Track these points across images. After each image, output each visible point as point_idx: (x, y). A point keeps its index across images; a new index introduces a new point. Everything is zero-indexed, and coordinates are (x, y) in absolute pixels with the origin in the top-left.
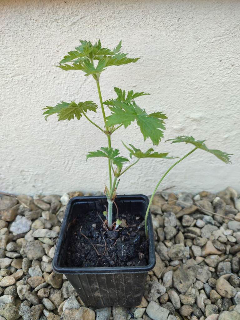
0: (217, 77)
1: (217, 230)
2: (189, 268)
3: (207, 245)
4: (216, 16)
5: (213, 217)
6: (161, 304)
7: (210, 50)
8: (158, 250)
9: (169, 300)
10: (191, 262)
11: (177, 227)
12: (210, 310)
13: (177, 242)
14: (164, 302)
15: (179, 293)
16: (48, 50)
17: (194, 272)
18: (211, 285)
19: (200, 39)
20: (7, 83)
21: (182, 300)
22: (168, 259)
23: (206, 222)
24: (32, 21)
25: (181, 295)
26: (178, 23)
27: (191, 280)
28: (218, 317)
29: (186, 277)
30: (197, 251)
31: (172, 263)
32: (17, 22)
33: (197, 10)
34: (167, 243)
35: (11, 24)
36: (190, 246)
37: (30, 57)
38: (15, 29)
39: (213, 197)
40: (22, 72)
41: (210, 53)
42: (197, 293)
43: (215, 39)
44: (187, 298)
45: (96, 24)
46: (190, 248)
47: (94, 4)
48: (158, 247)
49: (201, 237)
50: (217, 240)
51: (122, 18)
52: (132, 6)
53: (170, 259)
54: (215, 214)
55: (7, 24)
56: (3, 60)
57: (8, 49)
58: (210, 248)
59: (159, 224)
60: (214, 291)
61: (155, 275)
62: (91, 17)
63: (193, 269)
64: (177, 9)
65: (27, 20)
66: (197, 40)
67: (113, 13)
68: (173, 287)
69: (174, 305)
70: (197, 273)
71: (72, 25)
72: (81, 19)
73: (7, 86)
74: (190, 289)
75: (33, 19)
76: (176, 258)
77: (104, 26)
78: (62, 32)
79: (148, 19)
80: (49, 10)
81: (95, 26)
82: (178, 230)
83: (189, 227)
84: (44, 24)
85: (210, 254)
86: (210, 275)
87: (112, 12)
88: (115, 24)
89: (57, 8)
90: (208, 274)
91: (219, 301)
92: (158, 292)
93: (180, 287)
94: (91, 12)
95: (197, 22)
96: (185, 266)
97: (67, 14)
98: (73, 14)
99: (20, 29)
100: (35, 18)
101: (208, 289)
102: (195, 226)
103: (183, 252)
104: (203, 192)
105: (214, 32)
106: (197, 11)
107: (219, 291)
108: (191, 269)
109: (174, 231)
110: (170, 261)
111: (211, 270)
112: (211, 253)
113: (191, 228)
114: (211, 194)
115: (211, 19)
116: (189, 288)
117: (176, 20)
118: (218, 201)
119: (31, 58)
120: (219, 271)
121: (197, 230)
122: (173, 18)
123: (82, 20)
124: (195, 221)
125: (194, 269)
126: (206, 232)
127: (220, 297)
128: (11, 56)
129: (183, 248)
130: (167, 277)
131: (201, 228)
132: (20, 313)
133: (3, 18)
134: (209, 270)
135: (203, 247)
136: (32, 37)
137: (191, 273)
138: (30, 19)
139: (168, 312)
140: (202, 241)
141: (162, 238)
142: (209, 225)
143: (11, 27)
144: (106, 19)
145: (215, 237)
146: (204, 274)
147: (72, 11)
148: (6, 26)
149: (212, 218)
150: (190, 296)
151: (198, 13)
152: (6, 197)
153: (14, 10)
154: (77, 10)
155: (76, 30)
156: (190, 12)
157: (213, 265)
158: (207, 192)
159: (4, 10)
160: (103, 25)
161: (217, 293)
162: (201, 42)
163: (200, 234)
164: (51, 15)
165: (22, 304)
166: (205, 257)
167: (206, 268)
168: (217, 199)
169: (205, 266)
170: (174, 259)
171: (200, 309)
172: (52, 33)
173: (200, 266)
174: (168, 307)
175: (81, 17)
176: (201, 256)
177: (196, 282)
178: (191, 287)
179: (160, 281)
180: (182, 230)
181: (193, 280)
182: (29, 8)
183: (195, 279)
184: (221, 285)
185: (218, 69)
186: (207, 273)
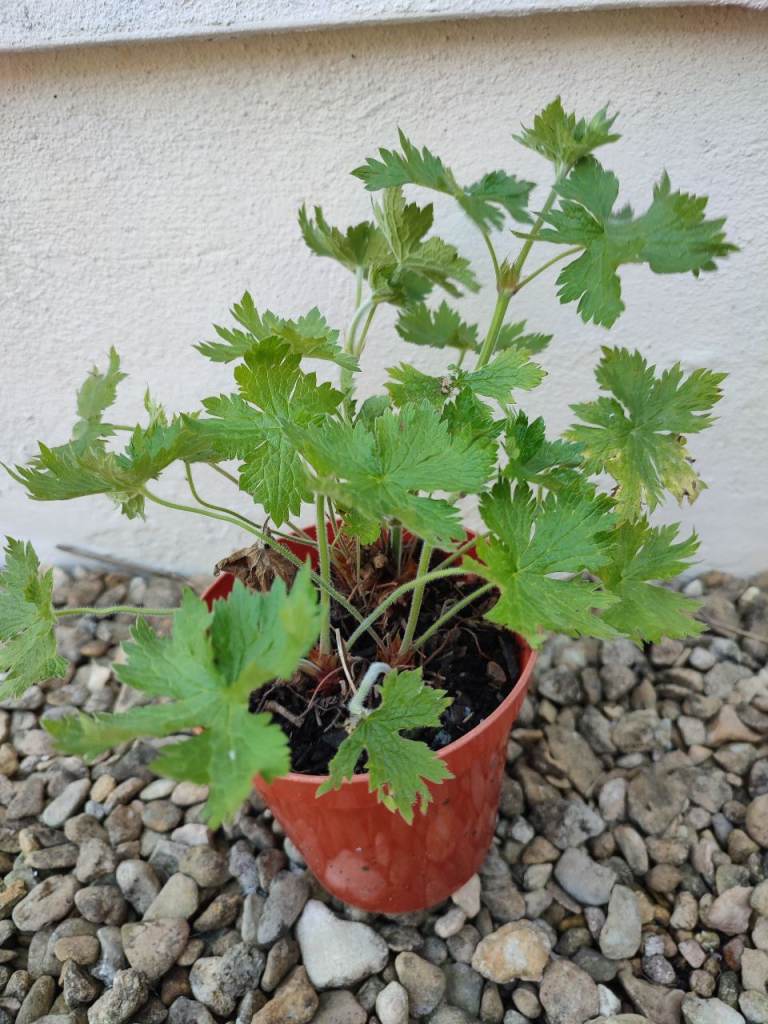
0: (761, 249)
1: (748, 677)
2: (671, 772)
3: (722, 716)
4: (761, 84)
5: (740, 642)
6: (595, 858)
7: (741, 177)
8: (583, 728)
9: (618, 852)
10: (676, 759)
11: (637, 668)
12: (729, 878)
13: (638, 705)
14: (605, 854)
15: (644, 834)
16: (300, 182)
17: (685, 782)
18: (732, 818)
19: (714, 147)
20: (186, 271)
21: (652, 853)
22: (613, 749)
23: (717, 656)
24: (262, 107)
25: (649, 839)
26: (654, 105)
27: (676, 803)
28: (751, 894)
29: (663, 796)
30: (692, 730)
31: (624, 762)
32: (223, 111)
33: (707, 70)
34: (608, 710)
35: (207, 117)
36: (673, 717)
37: (251, 203)
38: (216, 129)
39: (740, 588)
40: (227, 242)
41: (742, 185)
42: (694, 838)
43: (755, 146)
44: (668, 845)
45: (432, 112)
46: (675, 723)
47: (429, 60)
48: (585, 718)
49: (704, 694)
50: (752, 704)
51: (501, 94)
52: (531, 63)
53: (618, 748)
54: (745, 633)
55: (198, 117)
56: (181, 210)
57: (194, 181)
58: (730, 724)
59: (587, 657)
60: (739, 833)
61: (574, 788)
62: (419, 94)
63: (681, 774)
64: (653, 67)
65: (251, 103)
66: (706, 149)
67: (480, 82)
68: (627, 820)
69: (631, 863)
70: (694, 786)
71: (368, 115)
72: (394, 98)
73: (184, 279)
74: (673, 827)
75: (267, 103)
76: (634, 746)
77: (454, 116)
78: (341, 136)
79: (573, 97)
80: (310, 77)
81: (428, 117)
82: (641, 677)
83: (670, 667)
84: (294, 113)
85: (728, 742)
86: (730, 793)
87: (476, 79)
88: (482, 113)
89: (330, 71)
90: (723, 790)
91: (754, 859)
92: (584, 828)
93: (646, 819)
94: (419, 81)
95: (707, 102)
96: (659, 768)
97: (356, 87)
98: (372, 87)
99: (229, 130)
100: (271, 100)
101: (723, 827)
102: (688, 665)
103: (654, 730)
104: (712, 573)
105: (754, 126)
106: (708, 73)
107: (753, 831)
108: (677, 775)
109: (630, 678)
110: (619, 754)
111: (732, 782)
112: (733, 738)
113: (677, 672)
114: (733, 580)
115: (746, 92)
116: (671, 822)
117: (650, 99)
118: (755, 598)
119: (253, 205)
120: (754, 783)
121: (695, 677)
122: (643, 92)
123: (394, 103)
124: (688, 651)
125: (685, 775)
126: (720, 682)
127: (757, 848)
128: (201, 200)
129: (654, 722)
130: (610, 794)
131: (704, 672)
132: (232, 870)
133: (187, 102)
134: (725, 780)
135: (709, 722)
136: (260, 149)
137: (676, 785)
138: (258, 102)
139: (615, 877)
140: (707, 705)
141: (594, 694)
142: (728, 665)
143: (206, 123)
144: (461, 97)
145: (743, 696)
146: (713, 790)
147: (370, 80)
148: (194, 121)
149: (735, 645)
150: (673, 842)
151: (710, 76)
152: (159, 580)
153: (217, 78)
154: (383, 78)
155: (377, 129)
156: (688, 74)
157: (737, 769)
158: (724, 574)
159: (192, 80)
160: (450, 115)
161: (746, 838)
162: (716, 155)
163: (700, 687)
164: (314, 92)
165: (234, 849)
166: (714, 748)
167: (718, 774)
168: (751, 594)
169: (714, 769)
170: (628, 750)
171: (701, 876)
172: (313, 137)
173: (703, 768)
174: (615, 868)
175: (392, 95)
176: (705, 745)
177: (688, 811)
178: (675, 822)
179: (592, 804)
180: (651, 676)
181: (682, 803)
182: (257, 74)
183: (687, 803)
184: (761, 817)
185: (762, 227)
186: (721, 787)
